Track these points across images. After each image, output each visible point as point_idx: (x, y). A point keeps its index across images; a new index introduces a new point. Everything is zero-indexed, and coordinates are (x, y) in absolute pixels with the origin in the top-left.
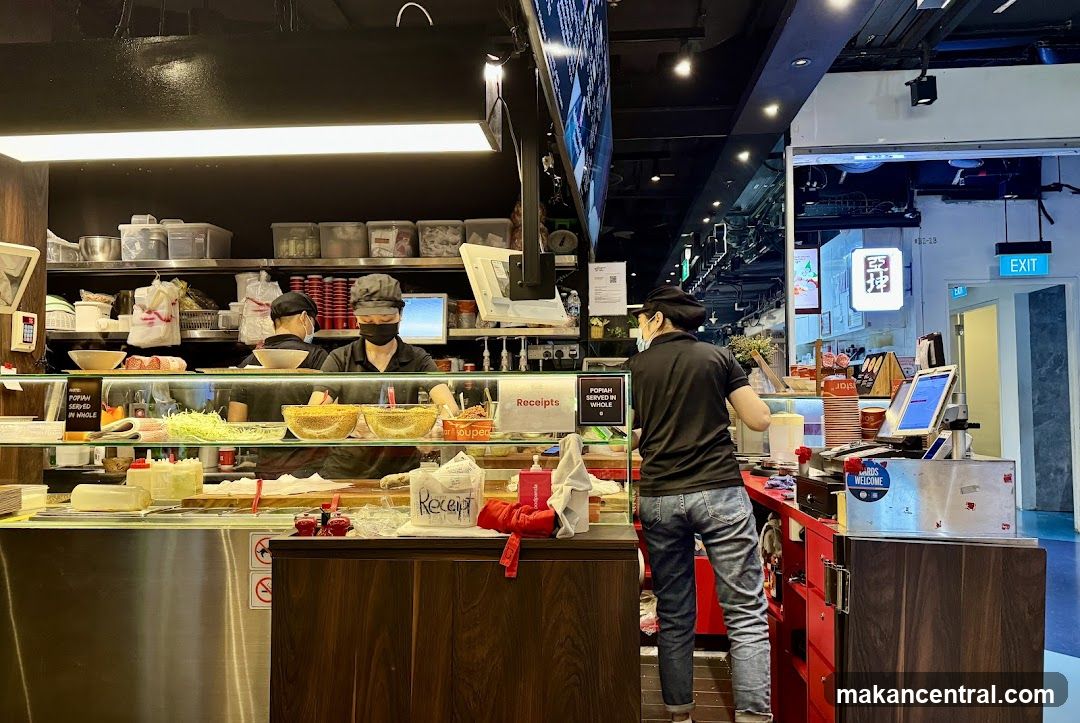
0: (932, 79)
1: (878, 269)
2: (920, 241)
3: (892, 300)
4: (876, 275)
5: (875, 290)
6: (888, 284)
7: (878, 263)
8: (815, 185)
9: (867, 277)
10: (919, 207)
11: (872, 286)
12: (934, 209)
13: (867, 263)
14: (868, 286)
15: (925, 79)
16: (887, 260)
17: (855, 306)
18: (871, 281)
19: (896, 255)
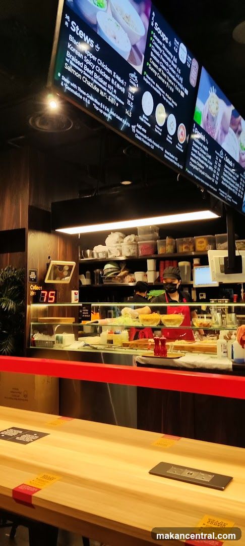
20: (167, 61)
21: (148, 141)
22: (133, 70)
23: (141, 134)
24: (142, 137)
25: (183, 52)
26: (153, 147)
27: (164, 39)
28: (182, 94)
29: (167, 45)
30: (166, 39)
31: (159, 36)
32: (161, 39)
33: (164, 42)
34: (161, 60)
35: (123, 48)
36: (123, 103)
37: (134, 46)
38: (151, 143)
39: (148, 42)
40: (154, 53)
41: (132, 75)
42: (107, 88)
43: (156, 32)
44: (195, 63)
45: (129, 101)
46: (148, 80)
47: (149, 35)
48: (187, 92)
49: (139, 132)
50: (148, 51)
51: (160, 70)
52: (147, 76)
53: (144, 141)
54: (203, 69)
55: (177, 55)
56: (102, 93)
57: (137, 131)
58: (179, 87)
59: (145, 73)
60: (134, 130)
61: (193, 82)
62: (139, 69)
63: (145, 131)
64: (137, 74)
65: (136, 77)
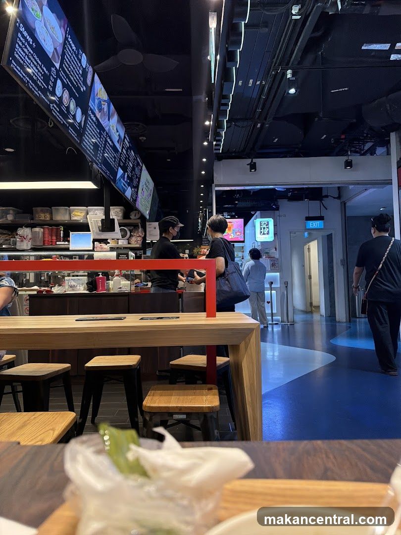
0: (255, 163)
1: (265, 226)
2: (279, 216)
3: (270, 238)
4: (264, 228)
5: (264, 234)
6: (268, 231)
7: (265, 224)
8: (238, 195)
9: (261, 229)
10: (279, 203)
11: (263, 233)
12: (284, 204)
13: (261, 224)
14: (261, 232)
15: (253, 163)
16: (268, 222)
17: (256, 239)
18: (262, 231)
19: (271, 221)
20: (74, 64)
21: (59, 118)
22: (54, 66)
23: (56, 111)
24: (56, 114)
25: (84, 59)
26: (62, 123)
27: (73, 48)
28: (82, 89)
29: (75, 52)
30: (74, 48)
31: (70, 44)
32: (71, 47)
33: (73, 50)
34: (70, 63)
35: (49, 48)
36: (46, 87)
37: (55, 49)
38: (61, 120)
39: (64, 48)
40: (67, 57)
41: (53, 69)
42: (38, 74)
43: (69, 42)
44: (91, 69)
45: (50, 87)
46: (62, 74)
47: (65, 44)
48: (85, 88)
49: (54, 110)
50: (63, 54)
51: (70, 69)
52: (62, 72)
53: (57, 117)
54: (96, 74)
55: (80, 61)
56: (34, 77)
57: (53, 108)
58: (80, 83)
59: (61, 69)
60: (51, 107)
61: (89, 82)
62: (57, 65)
63: (58, 110)
64: (56, 69)
65: (55, 71)
